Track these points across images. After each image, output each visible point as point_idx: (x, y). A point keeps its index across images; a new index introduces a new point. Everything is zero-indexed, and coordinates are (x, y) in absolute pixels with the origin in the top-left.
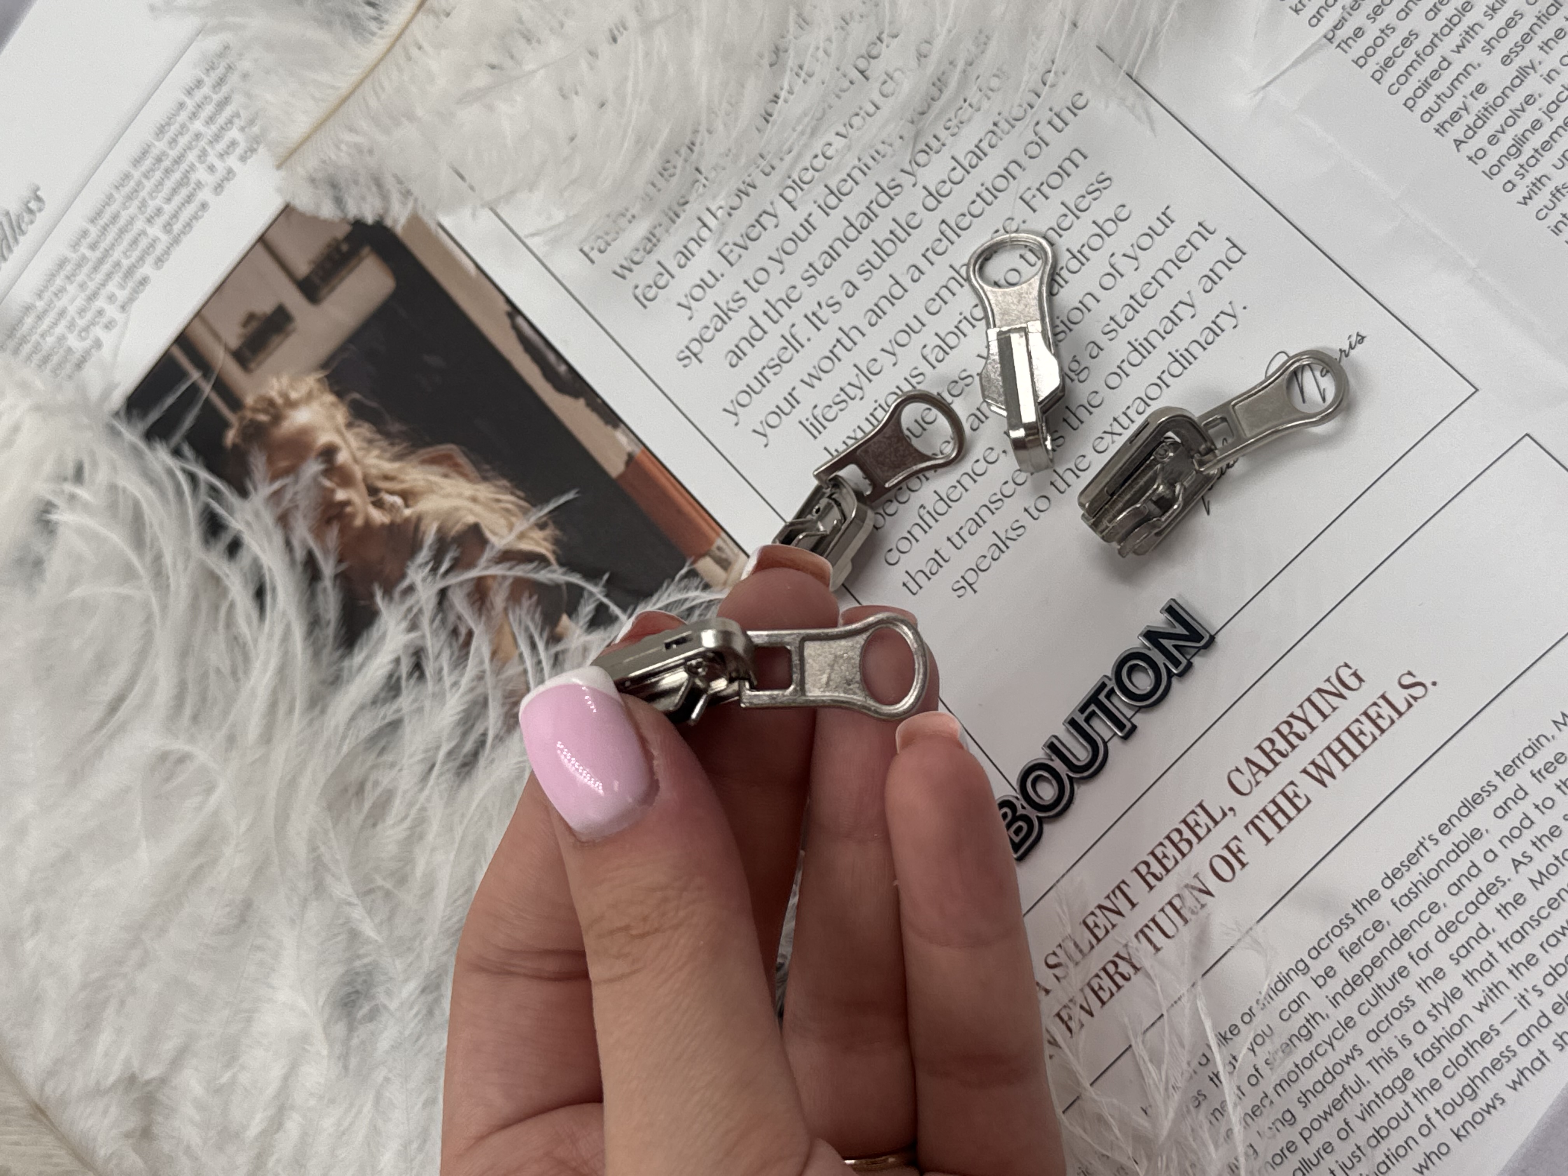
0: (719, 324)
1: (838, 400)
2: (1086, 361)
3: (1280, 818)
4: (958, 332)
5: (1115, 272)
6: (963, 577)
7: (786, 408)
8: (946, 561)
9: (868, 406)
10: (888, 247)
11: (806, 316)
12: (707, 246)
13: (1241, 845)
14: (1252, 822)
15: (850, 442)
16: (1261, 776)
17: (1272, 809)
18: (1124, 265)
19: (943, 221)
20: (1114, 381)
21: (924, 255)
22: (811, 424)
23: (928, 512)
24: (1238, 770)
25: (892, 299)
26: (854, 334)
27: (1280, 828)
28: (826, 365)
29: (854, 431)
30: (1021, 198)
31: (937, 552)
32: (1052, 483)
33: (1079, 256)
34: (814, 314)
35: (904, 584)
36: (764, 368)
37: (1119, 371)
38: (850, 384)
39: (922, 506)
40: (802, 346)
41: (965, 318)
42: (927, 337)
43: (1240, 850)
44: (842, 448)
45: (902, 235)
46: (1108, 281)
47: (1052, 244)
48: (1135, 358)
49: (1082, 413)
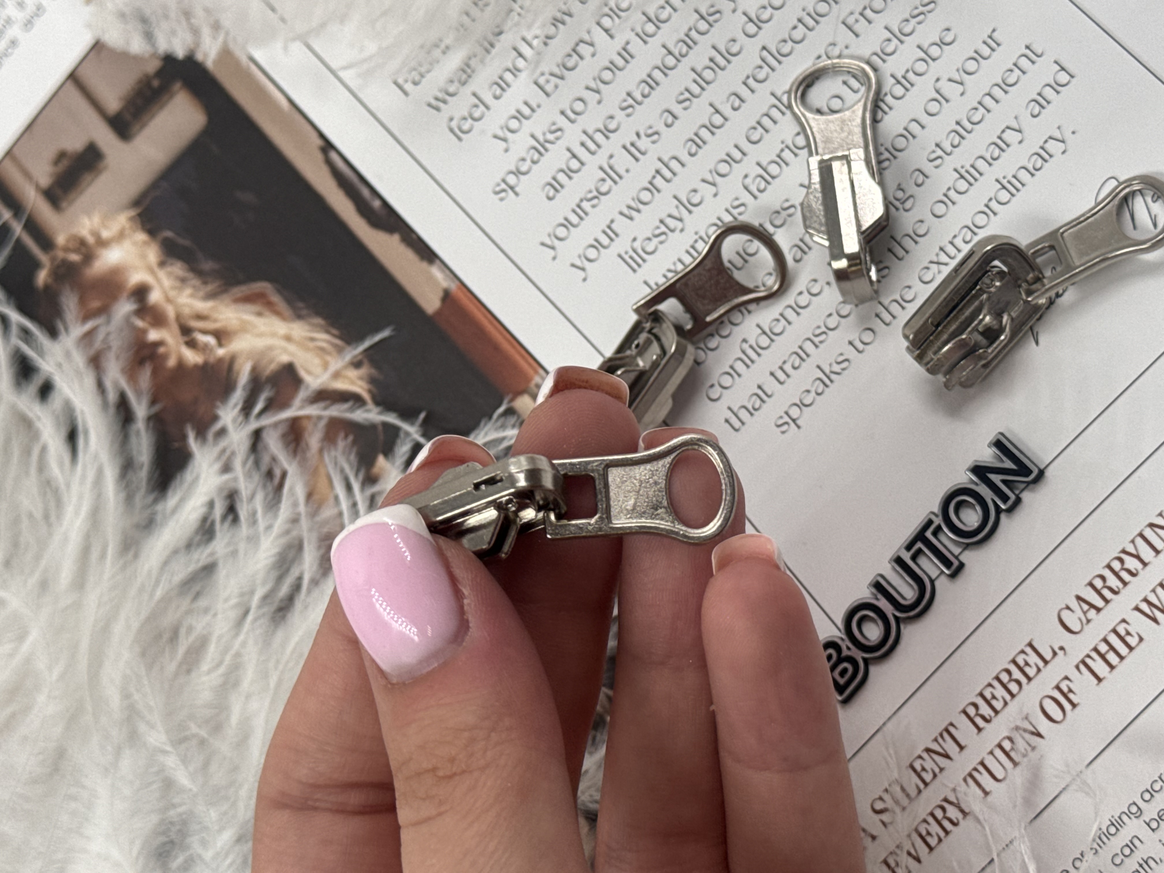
0: (536, 156)
1: (657, 232)
2: (912, 189)
3: (1112, 657)
4: (780, 160)
5: (941, 98)
6: (787, 413)
7: (605, 241)
8: (769, 396)
9: (688, 238)
10: (708, 74)
11: (624, 147)
12: (523, 76)
13: (1072, 686)
14: (1083, 662)
15: (670, 275)
16: (1092, 613)
17: (1103, 648)
18: (950, 90)
19: (764, 48)
20: (940, 209)
21: (745, 83)
22: (631, 258)
23: (751, 347)
24: (1068, 608)
25: (712, 128)
26: (674, 164)
27: (1112, 667)
28: (645, 196)
29: (675, 264)
30: (844, 23)
31: (760, 387)
32: (877, 315)
33: (903, 81)
34: (633, 144)
35: (727, 421)
36: (582, 200)
37: (945, 199)
38: (670, 216)
39: (745, 341)
40: (620, 177)
41: (787, 147)
42: (749, 166)
43: (1070, 691)
44: (662, 280)
45: (722, 62)
46: (934, 107)
47: (875, 70)
48: (962, 185)
49: (908, 243)
